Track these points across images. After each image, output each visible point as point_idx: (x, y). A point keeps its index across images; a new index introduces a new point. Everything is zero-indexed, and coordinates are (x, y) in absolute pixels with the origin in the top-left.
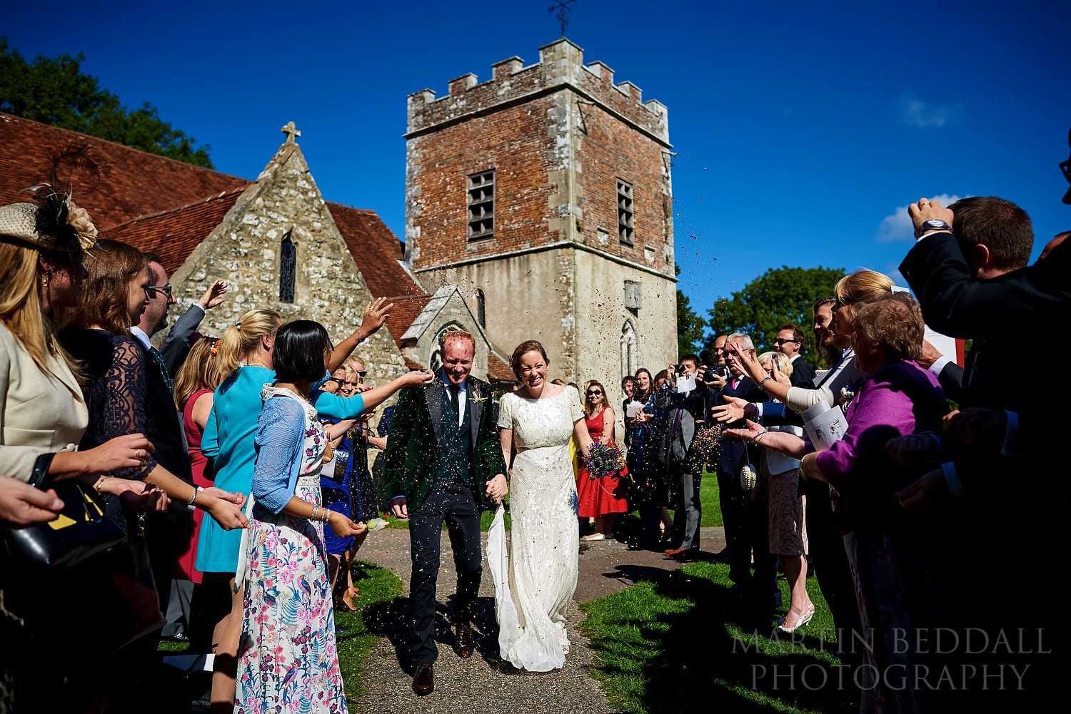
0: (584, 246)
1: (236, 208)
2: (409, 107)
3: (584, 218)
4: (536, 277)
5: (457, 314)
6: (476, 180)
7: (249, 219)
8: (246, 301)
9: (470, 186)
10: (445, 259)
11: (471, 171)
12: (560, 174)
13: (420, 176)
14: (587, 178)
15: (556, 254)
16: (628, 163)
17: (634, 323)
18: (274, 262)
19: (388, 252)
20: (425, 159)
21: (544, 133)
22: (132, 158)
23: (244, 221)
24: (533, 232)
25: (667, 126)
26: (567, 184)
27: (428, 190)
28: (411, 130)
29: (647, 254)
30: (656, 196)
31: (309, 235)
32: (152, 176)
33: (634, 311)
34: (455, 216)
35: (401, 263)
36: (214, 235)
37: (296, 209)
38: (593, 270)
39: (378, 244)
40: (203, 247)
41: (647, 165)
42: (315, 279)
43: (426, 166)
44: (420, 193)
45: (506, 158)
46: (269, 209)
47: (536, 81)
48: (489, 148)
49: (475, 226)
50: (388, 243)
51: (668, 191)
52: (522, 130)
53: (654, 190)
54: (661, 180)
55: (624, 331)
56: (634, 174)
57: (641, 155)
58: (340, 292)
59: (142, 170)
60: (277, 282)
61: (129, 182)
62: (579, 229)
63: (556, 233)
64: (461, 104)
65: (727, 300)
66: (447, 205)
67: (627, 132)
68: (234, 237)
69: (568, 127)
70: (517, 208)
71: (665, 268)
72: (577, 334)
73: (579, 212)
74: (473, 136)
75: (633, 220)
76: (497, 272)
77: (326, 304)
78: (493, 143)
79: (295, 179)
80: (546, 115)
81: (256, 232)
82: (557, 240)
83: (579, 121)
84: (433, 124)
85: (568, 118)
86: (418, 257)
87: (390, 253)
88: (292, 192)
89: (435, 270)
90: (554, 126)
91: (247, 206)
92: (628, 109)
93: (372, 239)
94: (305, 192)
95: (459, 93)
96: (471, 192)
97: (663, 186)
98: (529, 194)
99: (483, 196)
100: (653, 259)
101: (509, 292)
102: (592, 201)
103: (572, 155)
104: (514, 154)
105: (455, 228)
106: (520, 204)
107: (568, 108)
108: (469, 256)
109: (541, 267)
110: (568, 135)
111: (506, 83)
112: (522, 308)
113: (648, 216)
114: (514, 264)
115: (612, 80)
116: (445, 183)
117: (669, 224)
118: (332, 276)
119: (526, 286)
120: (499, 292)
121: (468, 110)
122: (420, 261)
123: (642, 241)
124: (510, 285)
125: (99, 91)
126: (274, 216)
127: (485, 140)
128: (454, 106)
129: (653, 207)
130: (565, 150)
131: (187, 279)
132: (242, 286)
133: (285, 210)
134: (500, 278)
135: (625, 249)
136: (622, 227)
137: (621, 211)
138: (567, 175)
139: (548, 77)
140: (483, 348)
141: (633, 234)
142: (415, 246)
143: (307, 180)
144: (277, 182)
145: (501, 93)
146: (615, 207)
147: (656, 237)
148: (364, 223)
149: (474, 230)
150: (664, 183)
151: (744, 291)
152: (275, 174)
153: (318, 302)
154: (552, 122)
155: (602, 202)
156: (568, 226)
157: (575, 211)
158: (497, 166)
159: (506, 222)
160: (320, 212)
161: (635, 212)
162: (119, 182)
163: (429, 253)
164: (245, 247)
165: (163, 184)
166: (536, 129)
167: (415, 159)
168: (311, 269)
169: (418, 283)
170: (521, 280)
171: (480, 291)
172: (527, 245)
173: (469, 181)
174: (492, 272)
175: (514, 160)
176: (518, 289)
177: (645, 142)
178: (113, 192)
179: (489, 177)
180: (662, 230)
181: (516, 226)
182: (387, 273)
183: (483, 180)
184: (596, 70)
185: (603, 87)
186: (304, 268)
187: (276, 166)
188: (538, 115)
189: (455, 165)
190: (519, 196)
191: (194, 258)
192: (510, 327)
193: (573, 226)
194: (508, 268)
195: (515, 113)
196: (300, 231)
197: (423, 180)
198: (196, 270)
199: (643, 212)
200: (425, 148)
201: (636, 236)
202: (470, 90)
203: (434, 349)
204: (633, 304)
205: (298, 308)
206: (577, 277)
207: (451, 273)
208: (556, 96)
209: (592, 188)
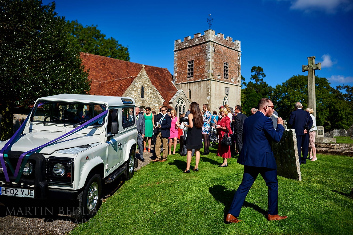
0: (213, 80)
1: (133, 82)
2: (175, 44)
3: (214, 73)
4: (202, 87)
5: (182, 96)
6: (190, 63)
7: (136, 84)
8: (135, 98)
9: (188, 64)
10: (182, 82)
11: (188, 61)
12: (208, 62)
13: (177, 61)
14: (215, 63)
15: (206, 82)
16: (227, 58)
17: (227, 97)
18: (140, 91)
19: (169, 79)
20: (178, 57)
21: (205, 52)
22: (112, 61)
23: (135, 84)
24: (202, 76)
25: (240, 46)
26: (209, 65)
27: (179, 64)
28: (175, 49)
29: (232, 80)
30: (236, 65)
31: (147, 86)
32: (116, 65)
33: (227, 95)
34: (185, 71)
35: (172, 82)
36: (130, 87)
37: (144, 81)
38: (216, 85)
39: (167, 77)
40: (128, 89)
41: (233, 57)
42: (148, 94)
43: (178, 58)
44: (177, 65)
45: (196, 58)
46: (139, 81)
47: (203, 39)
48: (193, 55)
49: (189, 74)
50: (170, 77)
51: (239, 63)
52: (200, 51)
53: (235, 64)
54: (237, 61)
55: (225, 99)
56: (229, 60)
57: (231, 55)
58: (152, 96)
59: (114, 64)
60: (141, 95)
61: (112, 67)
62: (212, 76)
63: (207, 77)
64: (187, 44)
65: (280, 85)
66: (183, 68)
67: (227, 50)
68: (133, 87)
69: (210, 51)
70: (198, 70)
71: (238, 83)
72: (211, 101)
73: (213, 71)
74: (189, 52)
75: (228, 72)
76: (194, 85)
77: (150, 98)
78: (194, 54)
79: (144, 75)
80: (205, 48)
81: (137, 86)
82: (207, 78)
83: (213, 49)
84: (180, 48)
85: (210, 49)
86: (176, 81)
87: (170, 79)
88: (144, 78)
89: (180, 84)
90: (207, 51)
91: (135, 81)
92: (228, 44)
93: (166, 76)
94: (146, 78)
95: (186, 41)
96: (188, 66)
97: (238, 62)
98: (201, 67)
99: (191, 67)
100: (234, 81)
101: (196, 90)
102: (216, 68)
103: (211, 58)
104: (198, 57)
105: (185, 74)
106: (199, 69)
107: (210, 46)
108: (188, 81)
109: (203, 85)
110: (210, 53)
111: (197, 39)
112: (199, 94)
113: (233, 70)
114: (197, 83)
115: (224, 37)
116: (183, 63)
117: (239, 72)
118: (151, 93)
119: (200, 89)
120: (194, 90)
121: (188, 45)
122: (177, 82)
123: (231, 77)
124: (196, 89)
125: (101, 34)
126: (140, 83)
127: (192, 53)
128: (185, 44)
129: (234, 68)
130: (209, 57)
131: (126, 95)
132: (134, 96)
133: (142, 81)
134: (194, 87)
135: (225, 79)
136: (225, 74)
137: (225, 70)
138: (209, 63)
139: (206, 38)
140: (188, 104)
141: (228, 75)
142: (176, 78)
143: (146, 75)
144: (141, 76)
145: (196, 42)
146: (223, 69)
147: (235, 76)
148: (164, 72)
149: (189, 75)
150: (238, 61)
151: (286, 82)
152: (140, 75)
153: (148, 98)
154: (207, 50)
155: (219, 68)
156: (209, 75)
157: (211, 71)
158: (194, 60)
159: (196, 73)
160: (149, 81)
161: (229, 70)
162: (110, 67)
163: (179, 80)
164: (135, 89)
165: (119, 67)
166: (203, 51)
167: (176, 57)
168: (147, 92)
169: (176, 87)
170: (199, 87)
171: (190, 90)
172: (200, 79)
173: (188, 63)
174: (192, 85)
175: (198, 58)
176: (198, 90)
177: (233, 52)
178: (109, 70)
179: (192, 62)
180: (237, 73)
181: (198, 74)
182: (169, 85)
183: (191, 63)
184: (219, 35)
185: (221, 39)
186: (146, 92)
187: (141, 73)
188: (204, 48)
189: (185, 59)
190: (199, 67)
191: (127, 91)
192: (196, 99)
193: (211, 75)
194: (196, 84)
195: (199, 47)
196: (145, 85)
197: (178, 62)
198: (127, 93)
199: (231, 70)
200: (178, 54)
201: (229, 76)
202: (189, 40)
203: (176, 104)
204: (227, 93)
205: (144, 99)
206: (211, 87)
207: (183, 85)
208: (208, 43)
209: (216, 65)
